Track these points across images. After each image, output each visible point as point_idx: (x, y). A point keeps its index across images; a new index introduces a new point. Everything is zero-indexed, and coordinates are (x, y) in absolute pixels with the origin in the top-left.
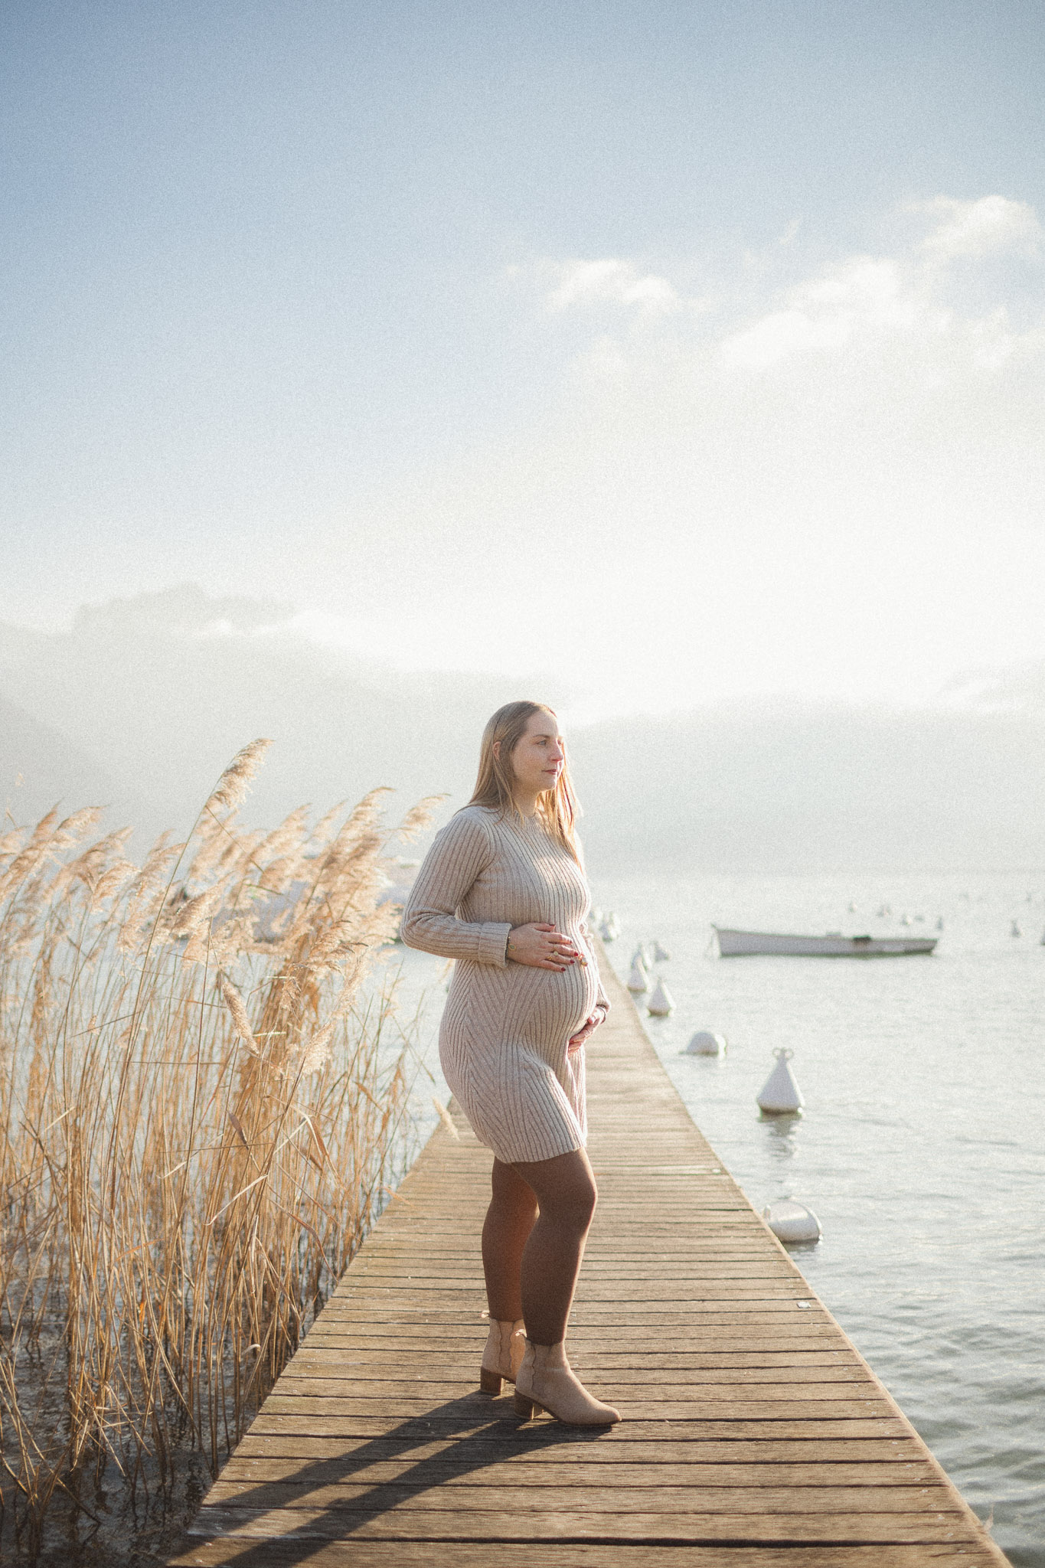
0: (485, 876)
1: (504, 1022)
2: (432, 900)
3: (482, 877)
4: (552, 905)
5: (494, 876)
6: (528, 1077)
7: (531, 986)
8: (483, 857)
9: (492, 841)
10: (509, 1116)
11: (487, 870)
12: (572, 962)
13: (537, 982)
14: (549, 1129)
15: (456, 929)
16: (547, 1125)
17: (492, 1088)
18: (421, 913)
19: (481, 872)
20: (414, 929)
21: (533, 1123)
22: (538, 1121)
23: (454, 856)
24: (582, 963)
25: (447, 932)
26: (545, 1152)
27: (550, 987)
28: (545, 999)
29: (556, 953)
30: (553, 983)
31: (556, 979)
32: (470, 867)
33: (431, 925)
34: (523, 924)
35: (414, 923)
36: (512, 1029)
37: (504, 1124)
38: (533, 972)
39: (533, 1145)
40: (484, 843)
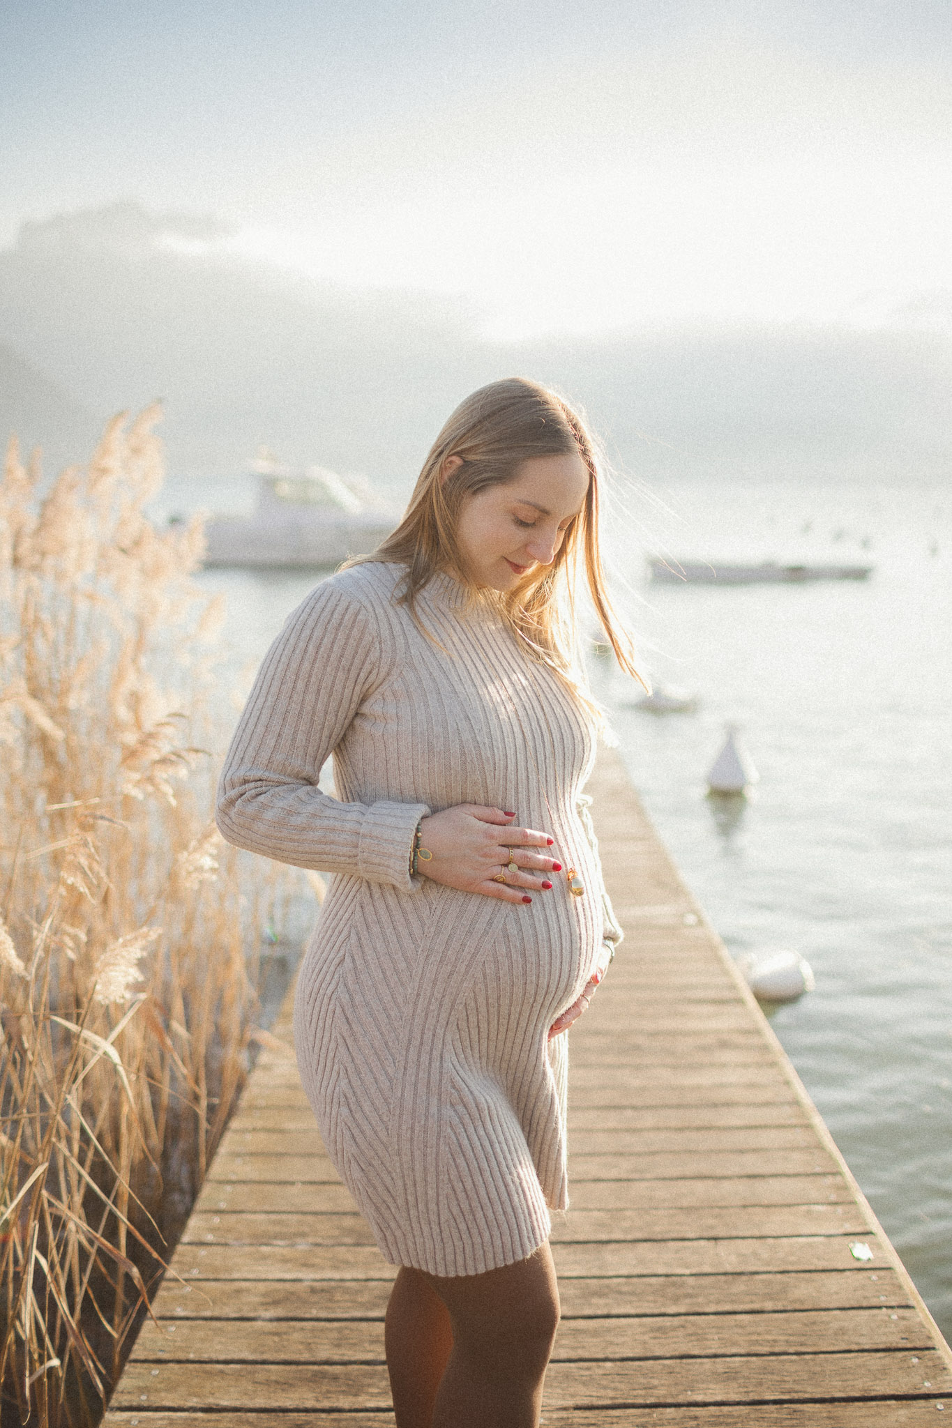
0: (373, 707)
1: (415, 1004)
2: (265, 755)
3: (366, 709)
4: (511, 767)
5: (391, 710)
6: (456, 1121)
7: (469, 933)
8: (367, 667)
9: (385, 633)
10: (410, 1190)
11: (377, 695)
12: (546, 886)
13: (481, 926)
14: (482, 1223)
15: (314, 815)
16: (479, 1215)
17: (383, 1134)
18: (246, 782)
19: (363, 700)
20: (233, 812)
21: (455, 1210)
22: (465, 1207)
23: (306, 665)
24: (570, 887)
25: (296, 821)
26: (470, 1262)
27: (506, 936)
28: (496, 962)
29: (513, 867)
30: (512, 929)
31: (518, 921)
32: (338, 687)
33: (264, 807)
34: (450, 806)
35: (232, 802)
36: (431, 1021)
37: (400, 1202)
38: (474, 904)
39: (449, 1250)
40: (367, 638)
